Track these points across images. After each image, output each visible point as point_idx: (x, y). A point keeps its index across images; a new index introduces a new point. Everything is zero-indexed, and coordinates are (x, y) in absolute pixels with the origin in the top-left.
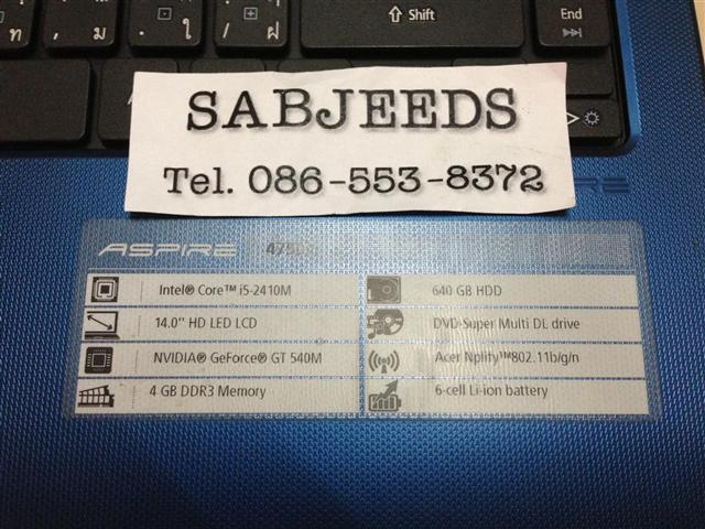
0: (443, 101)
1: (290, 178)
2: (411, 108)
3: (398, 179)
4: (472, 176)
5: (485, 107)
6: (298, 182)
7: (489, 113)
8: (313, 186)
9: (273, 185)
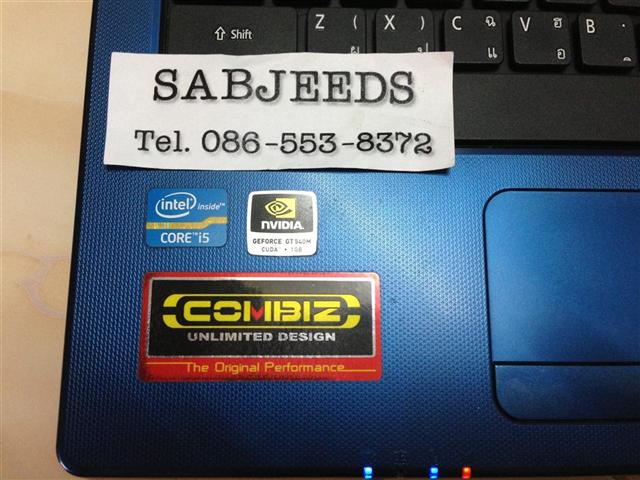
0: (356, 81)
1: (234, 140)
2: (331, 86)
3: (319, 143)
4: (376, 141)
5: (390, 86)
6: (241, 144)
7: (392, 91)
8: (252, 147)
9: (221, 145)
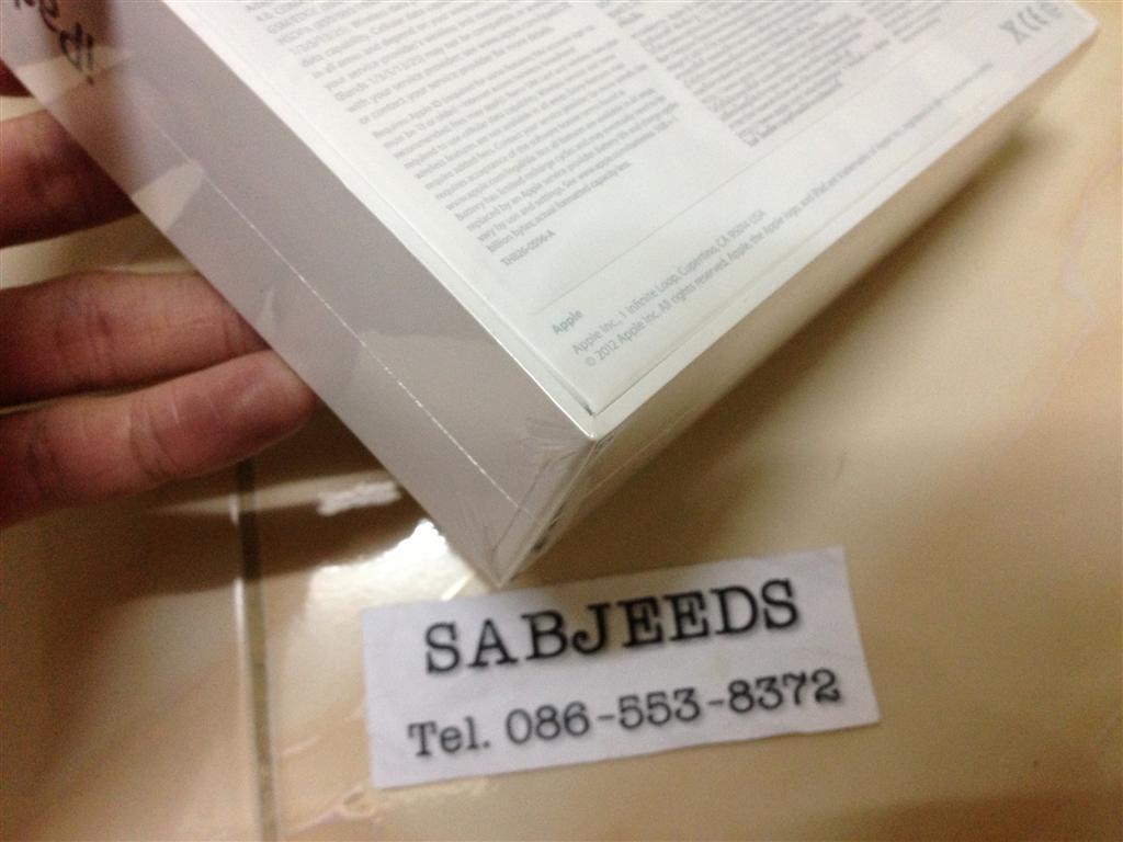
0: (713, 604)
1: (552, 720)
2: (679, 617)
3: (675, 705)
4: (757, 693)
5: (761, 604)
6: (562, 723)
7: (766, 613)
8: (578, 726)
9: (534, 731)
